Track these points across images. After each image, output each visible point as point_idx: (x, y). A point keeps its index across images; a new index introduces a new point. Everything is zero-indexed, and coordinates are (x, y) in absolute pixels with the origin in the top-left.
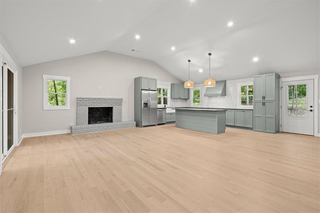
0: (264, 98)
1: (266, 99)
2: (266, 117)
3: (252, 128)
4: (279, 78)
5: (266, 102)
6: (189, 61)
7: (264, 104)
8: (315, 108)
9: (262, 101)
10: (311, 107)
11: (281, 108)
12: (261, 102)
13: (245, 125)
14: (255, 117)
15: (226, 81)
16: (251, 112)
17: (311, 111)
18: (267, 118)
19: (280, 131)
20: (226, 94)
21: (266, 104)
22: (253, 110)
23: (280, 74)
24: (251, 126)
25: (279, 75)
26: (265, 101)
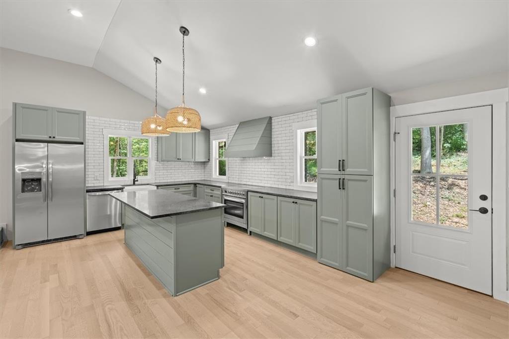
0: (342, 165)
1: (348, 170)
2: (348, 226)
3: (316, 254)
4: (390, 106)
5: (349, 180)
6: (157, 60)
7: (342, 185)
8: (498, 204)
9: (338, 177)
10: (484, 198)
11: (395, 196)
12: (336, 179)
13: (299, 242)
14: (322, 221)
15: (271, 118)
16: (312, 206)
17: (484, 211)
18: (350, 229)
19: (393, 265)
20: (273, 152)
21: (349, 185)
22: (316, 201)
23: (389, 95)
24: (312, 249)
25: (390, 97)
26: (347, 177)
